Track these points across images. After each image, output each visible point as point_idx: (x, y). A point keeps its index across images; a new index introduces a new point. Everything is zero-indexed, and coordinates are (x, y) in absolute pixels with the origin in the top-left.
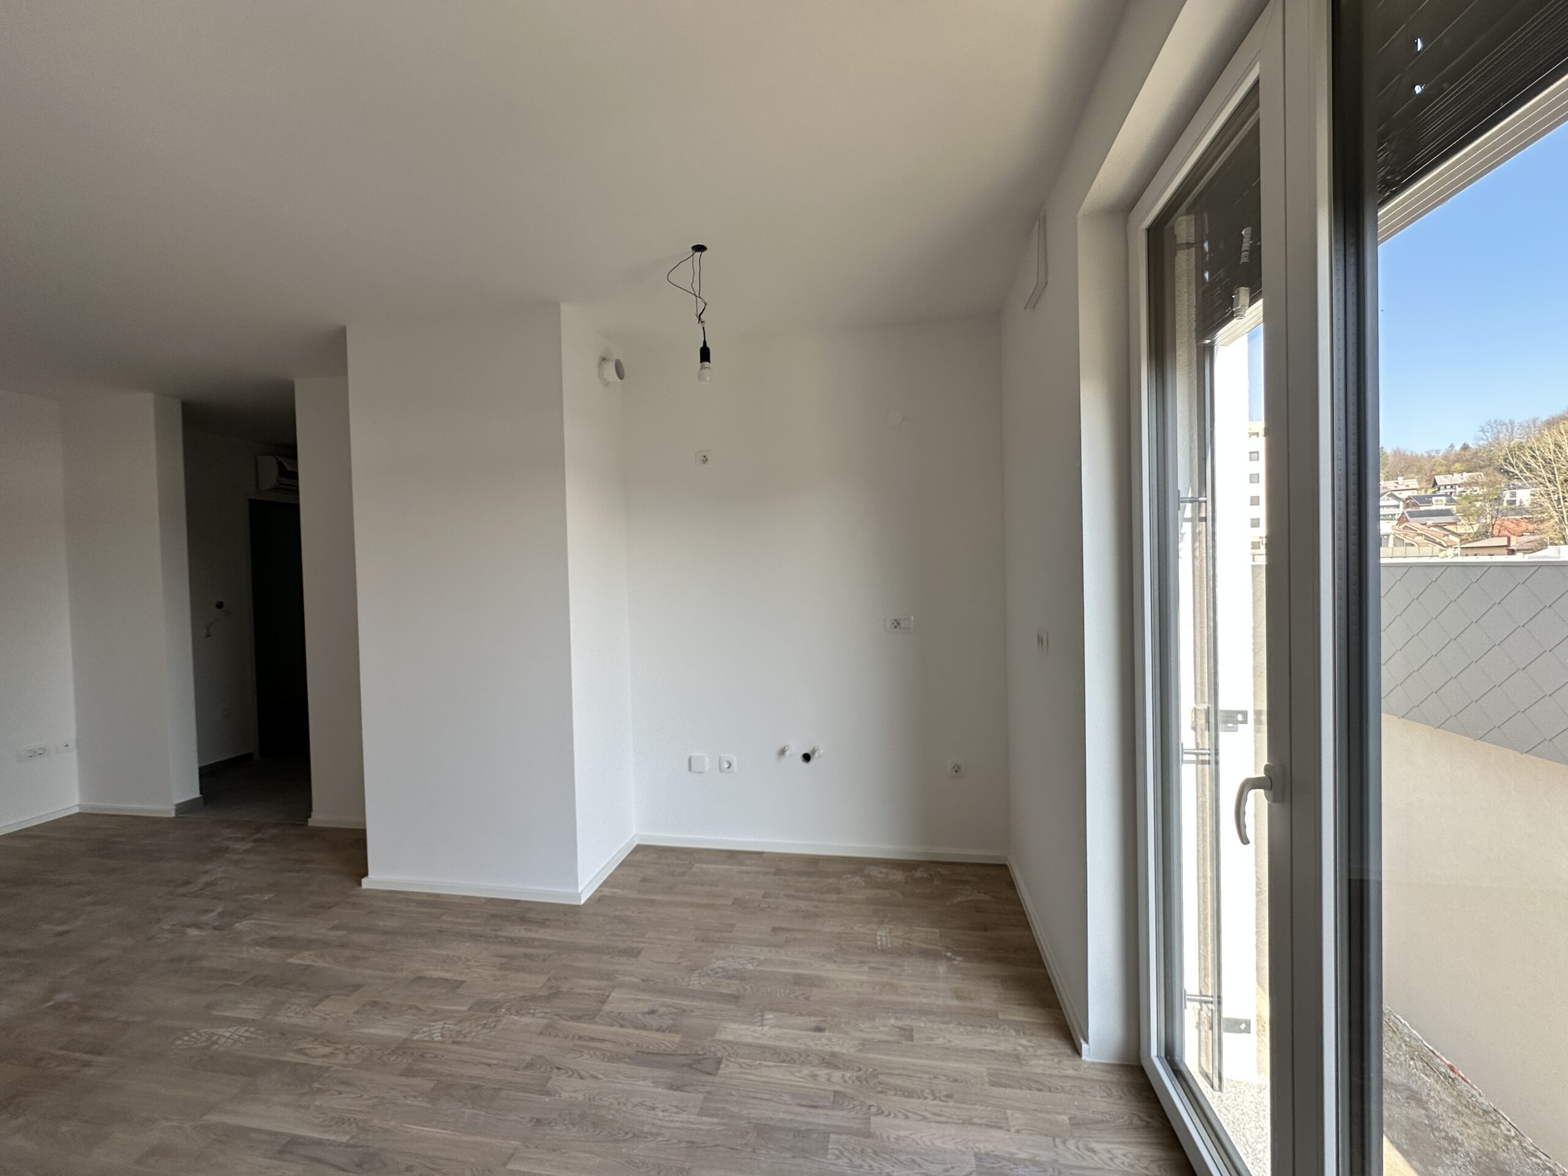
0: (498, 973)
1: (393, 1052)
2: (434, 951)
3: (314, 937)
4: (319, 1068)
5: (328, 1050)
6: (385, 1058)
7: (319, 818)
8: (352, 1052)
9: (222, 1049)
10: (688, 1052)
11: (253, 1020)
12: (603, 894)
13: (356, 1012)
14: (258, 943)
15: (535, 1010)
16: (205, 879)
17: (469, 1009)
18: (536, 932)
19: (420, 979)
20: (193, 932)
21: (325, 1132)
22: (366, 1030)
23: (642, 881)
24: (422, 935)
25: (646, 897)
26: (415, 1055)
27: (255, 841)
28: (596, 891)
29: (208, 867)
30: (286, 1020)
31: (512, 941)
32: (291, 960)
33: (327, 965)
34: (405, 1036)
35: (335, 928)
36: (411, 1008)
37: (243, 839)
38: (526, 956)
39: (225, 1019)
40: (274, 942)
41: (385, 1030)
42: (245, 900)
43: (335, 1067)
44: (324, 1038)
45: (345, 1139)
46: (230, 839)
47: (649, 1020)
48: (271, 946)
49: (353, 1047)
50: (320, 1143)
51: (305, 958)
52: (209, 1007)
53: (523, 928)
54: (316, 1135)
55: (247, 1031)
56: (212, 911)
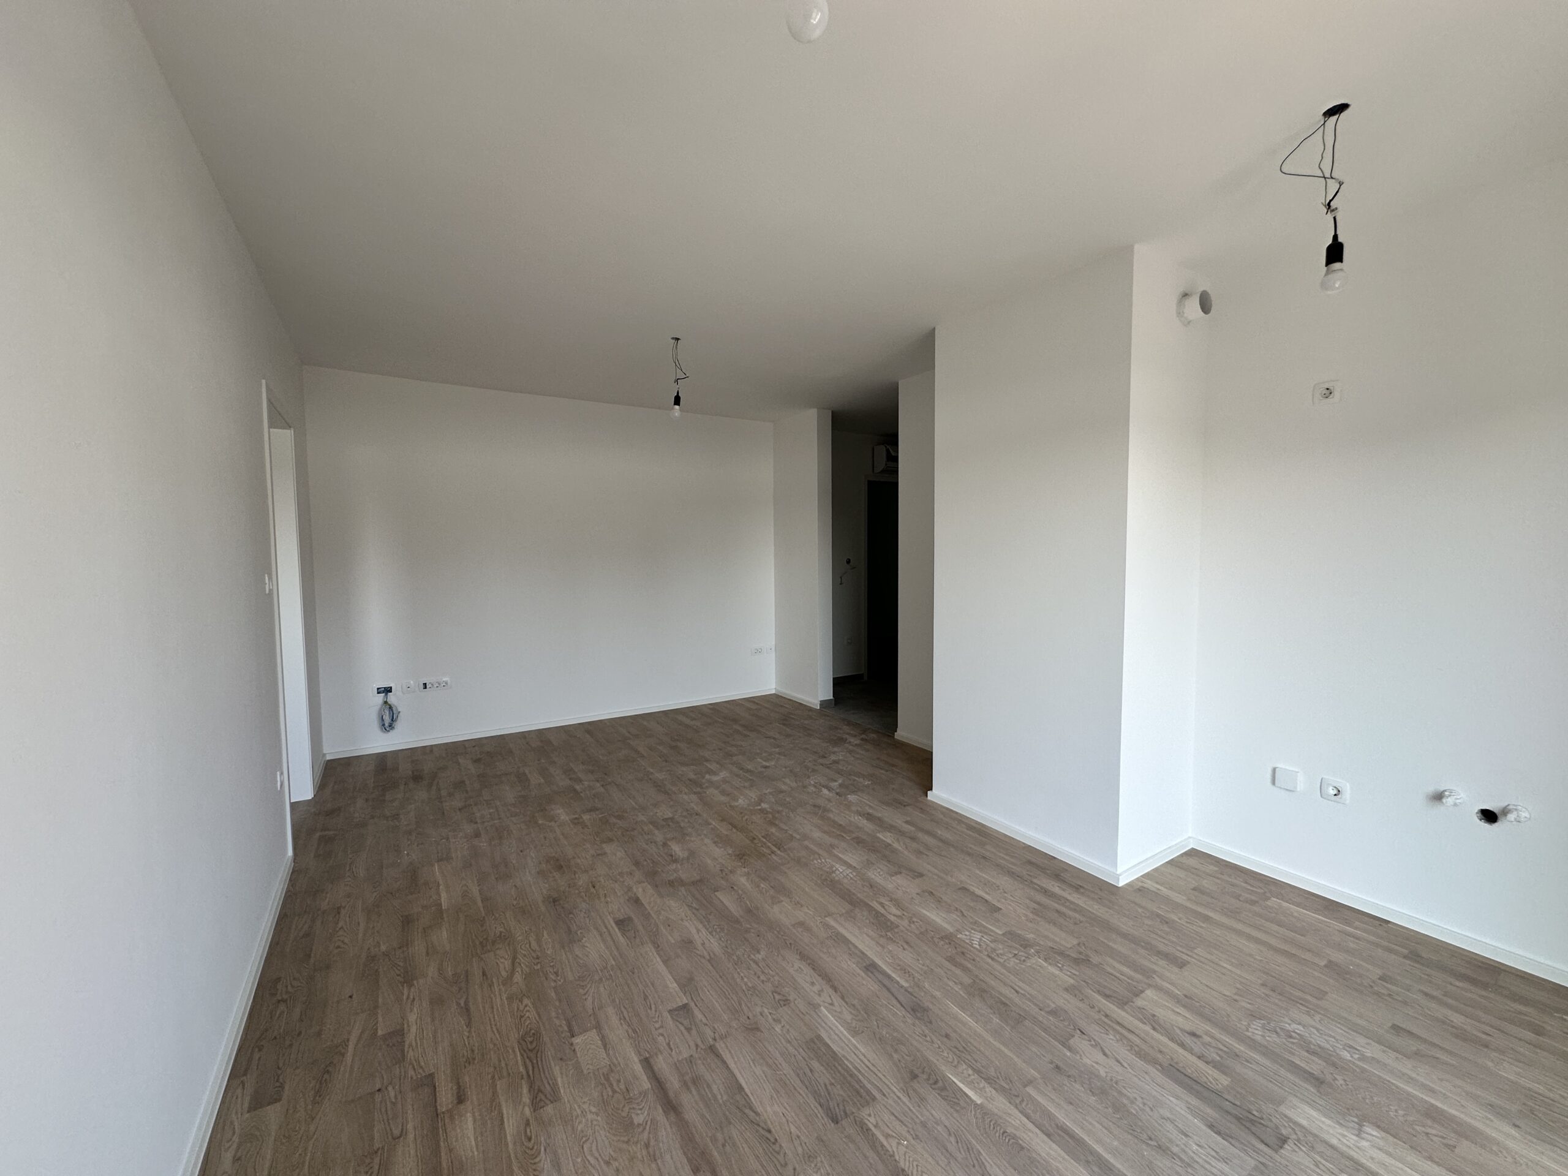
0: (1031, 916)
1: (942, 938)
2: (978, 872)
3: (894, 824)
4: (892, 923)
5: (898, 913)
6: (936, 940)
7: (901, 734)
8: (914, 922)
9: (837, 878)
10: (1238, 1103)
11: (855, 867)
12: (1145, 885)
13: (918, 894)
14: (860, 814)
15: (1063, 966)
16: (833, 757)
17: (1003, 934)
18: (1070, 894)
19: (964, 889)
20: (825, 791)
21: (894, 972)
22: (925, 912)
23: (1194, 889)
24: (969, 854)
25: (1200, 909)
26: (958, 950)
27: (862, 739)
28: (1137, 879)
29: (836, 749)
30: (873, 876)
31: (1046, 892)
32: (878, 835)
33: (900, 848)
34: (951, 930)
35: (907, 822)
36: (957, 909)
37: (855, 736)
38: (1058, 911)
39: (840, 859)
40: (869, 817)
41: (937, 917)
42: (854, 780)
43: (901, 928)
44: (897, 903)
45: (905, 984)
46: (848, 734)
47: (1188, 1040)
48: (868, 819)
49: (915, 920)
50: (889, 977)
51: (887, 837)
52: (832, 846)
53: (1057, 884)
54: (889, 972)
55: (851, 873)
56: (836, 781)
